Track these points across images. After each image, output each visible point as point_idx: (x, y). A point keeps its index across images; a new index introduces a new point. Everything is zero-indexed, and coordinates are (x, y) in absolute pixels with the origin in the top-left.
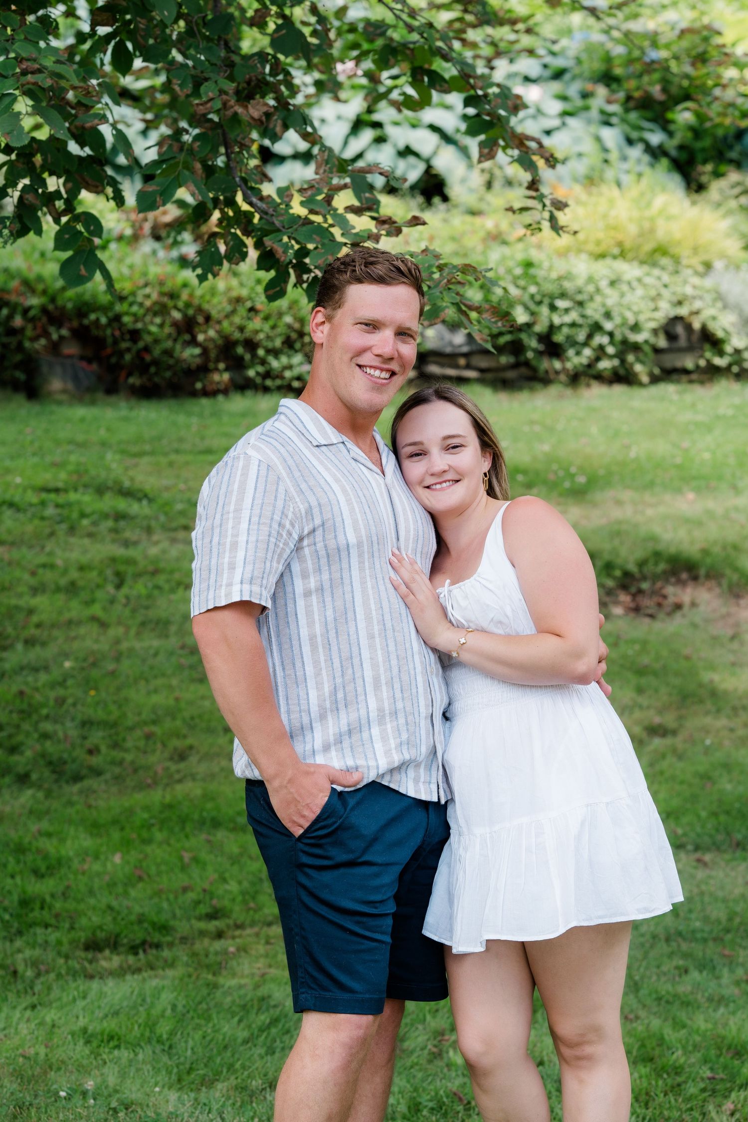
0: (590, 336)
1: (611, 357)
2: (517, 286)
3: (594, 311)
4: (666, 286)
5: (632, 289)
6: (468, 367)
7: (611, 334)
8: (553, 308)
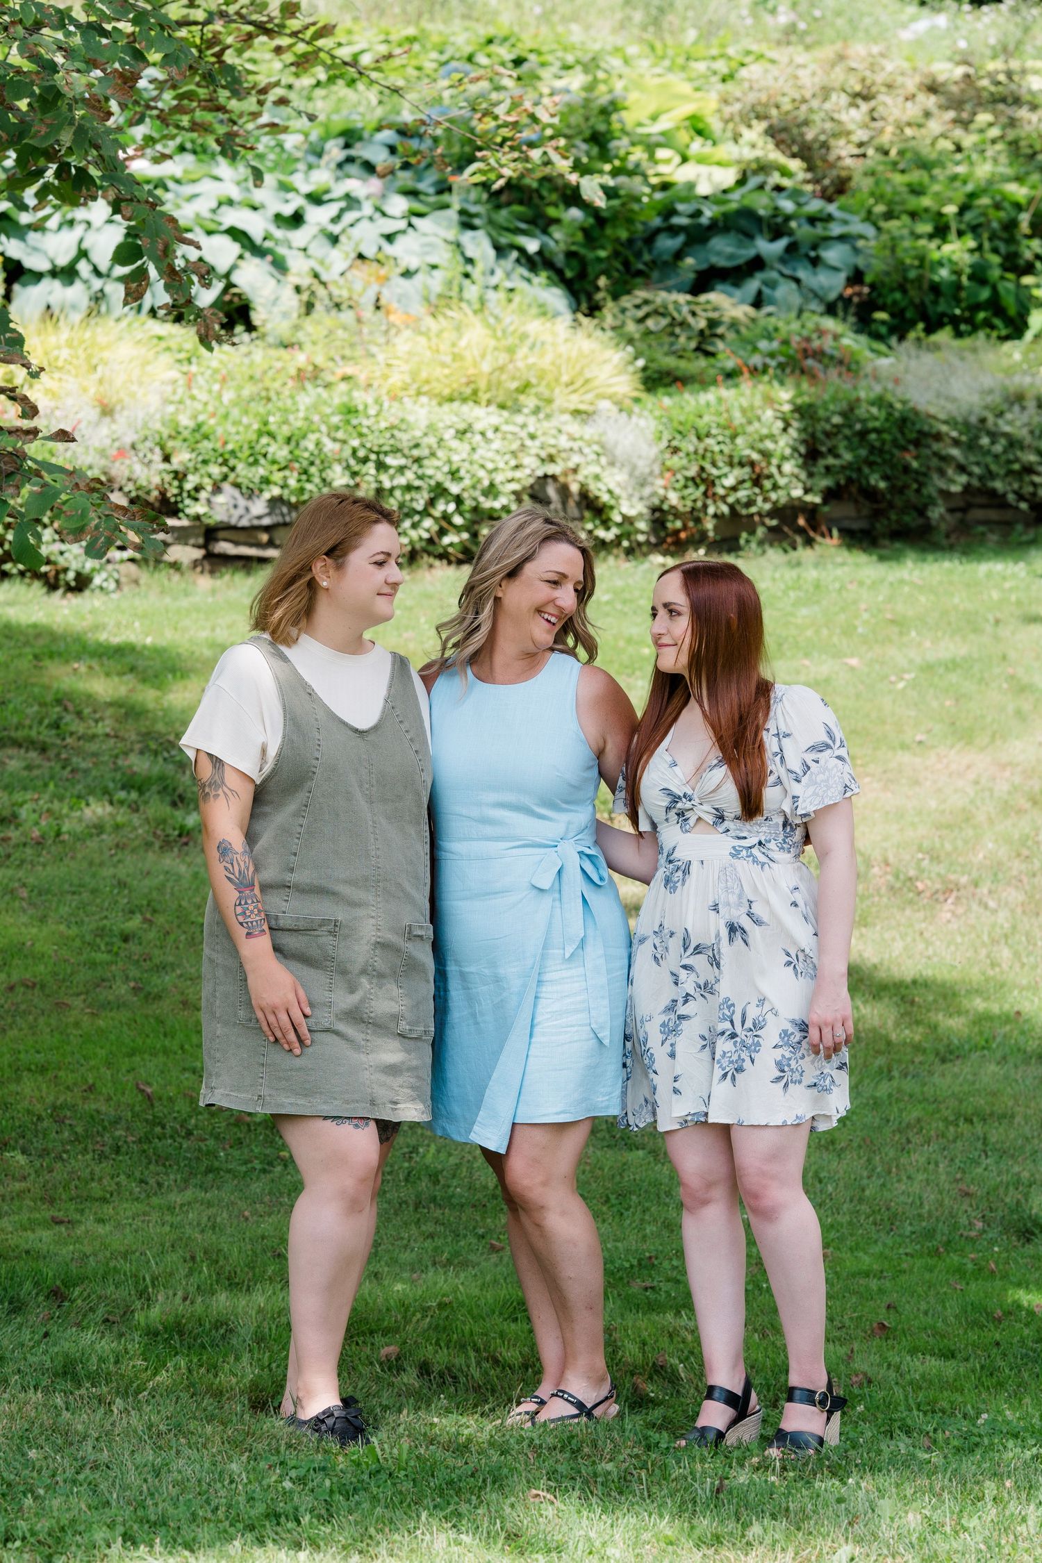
0: (432, 502)
1: (458, 529)
2: (335, 440)
3: (436, 471)
4: (532, 437)
5: (488, 441)
6: (271, 544)
7: (459, 500)
8: (381, 466)
